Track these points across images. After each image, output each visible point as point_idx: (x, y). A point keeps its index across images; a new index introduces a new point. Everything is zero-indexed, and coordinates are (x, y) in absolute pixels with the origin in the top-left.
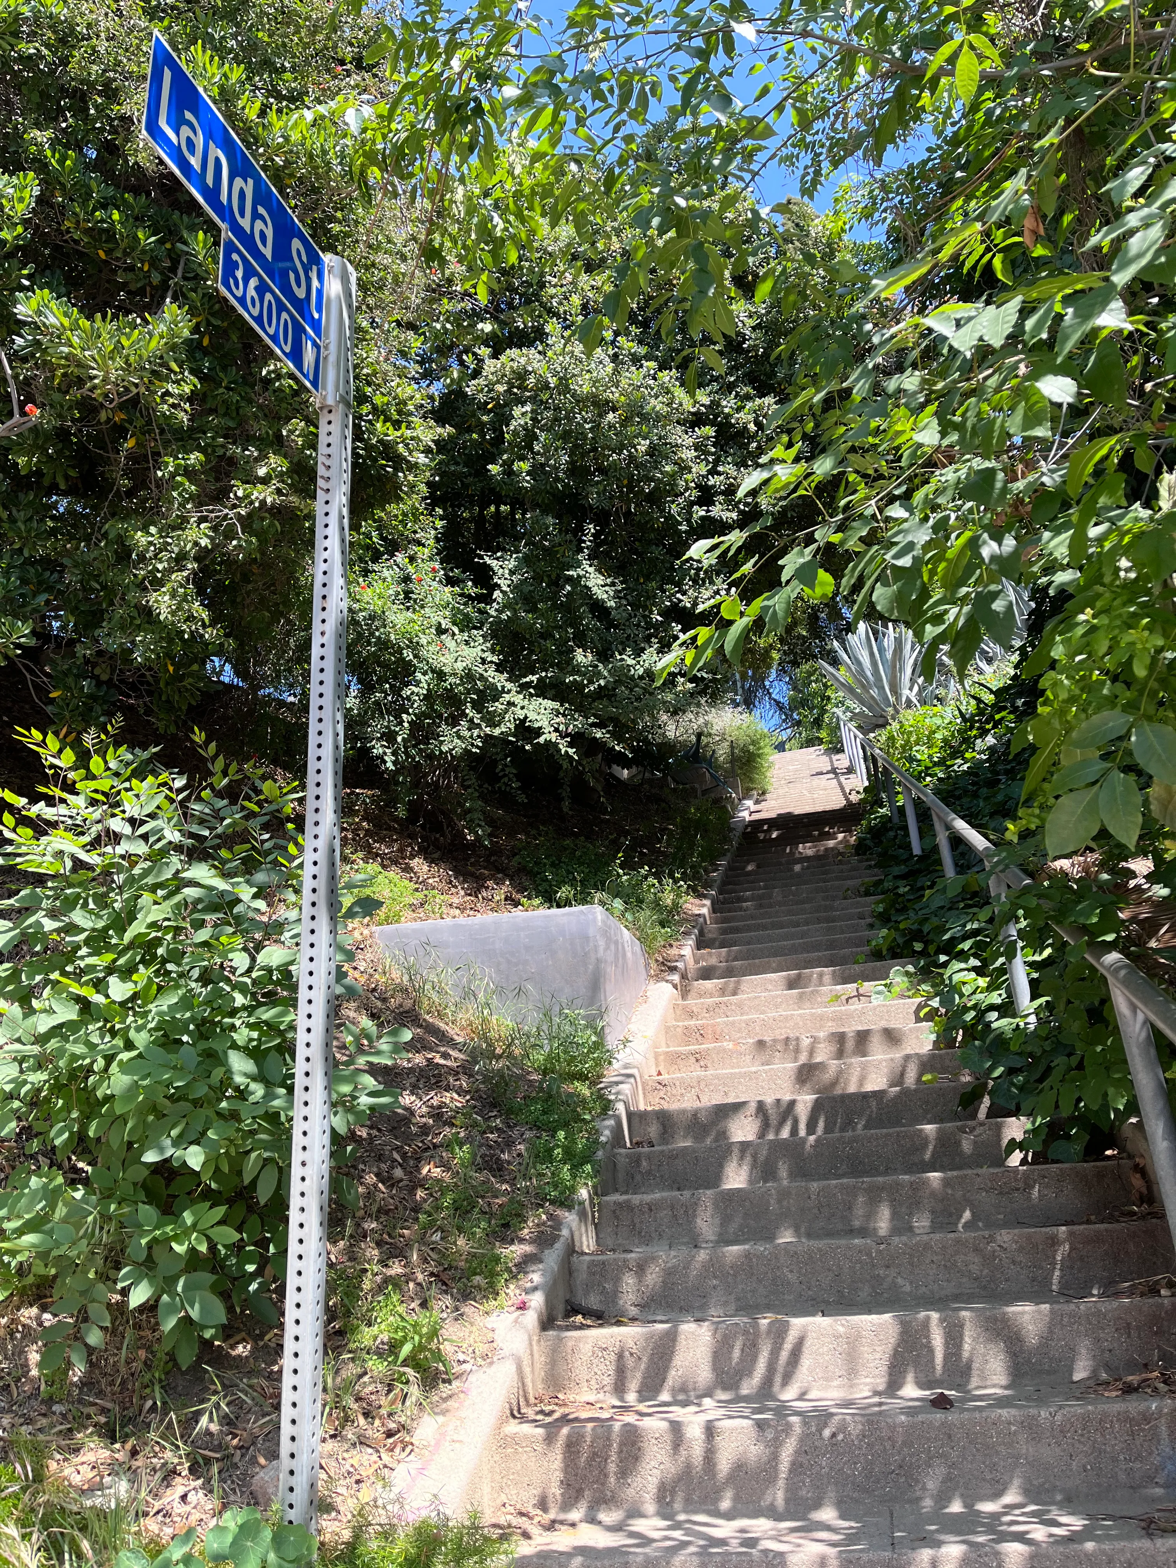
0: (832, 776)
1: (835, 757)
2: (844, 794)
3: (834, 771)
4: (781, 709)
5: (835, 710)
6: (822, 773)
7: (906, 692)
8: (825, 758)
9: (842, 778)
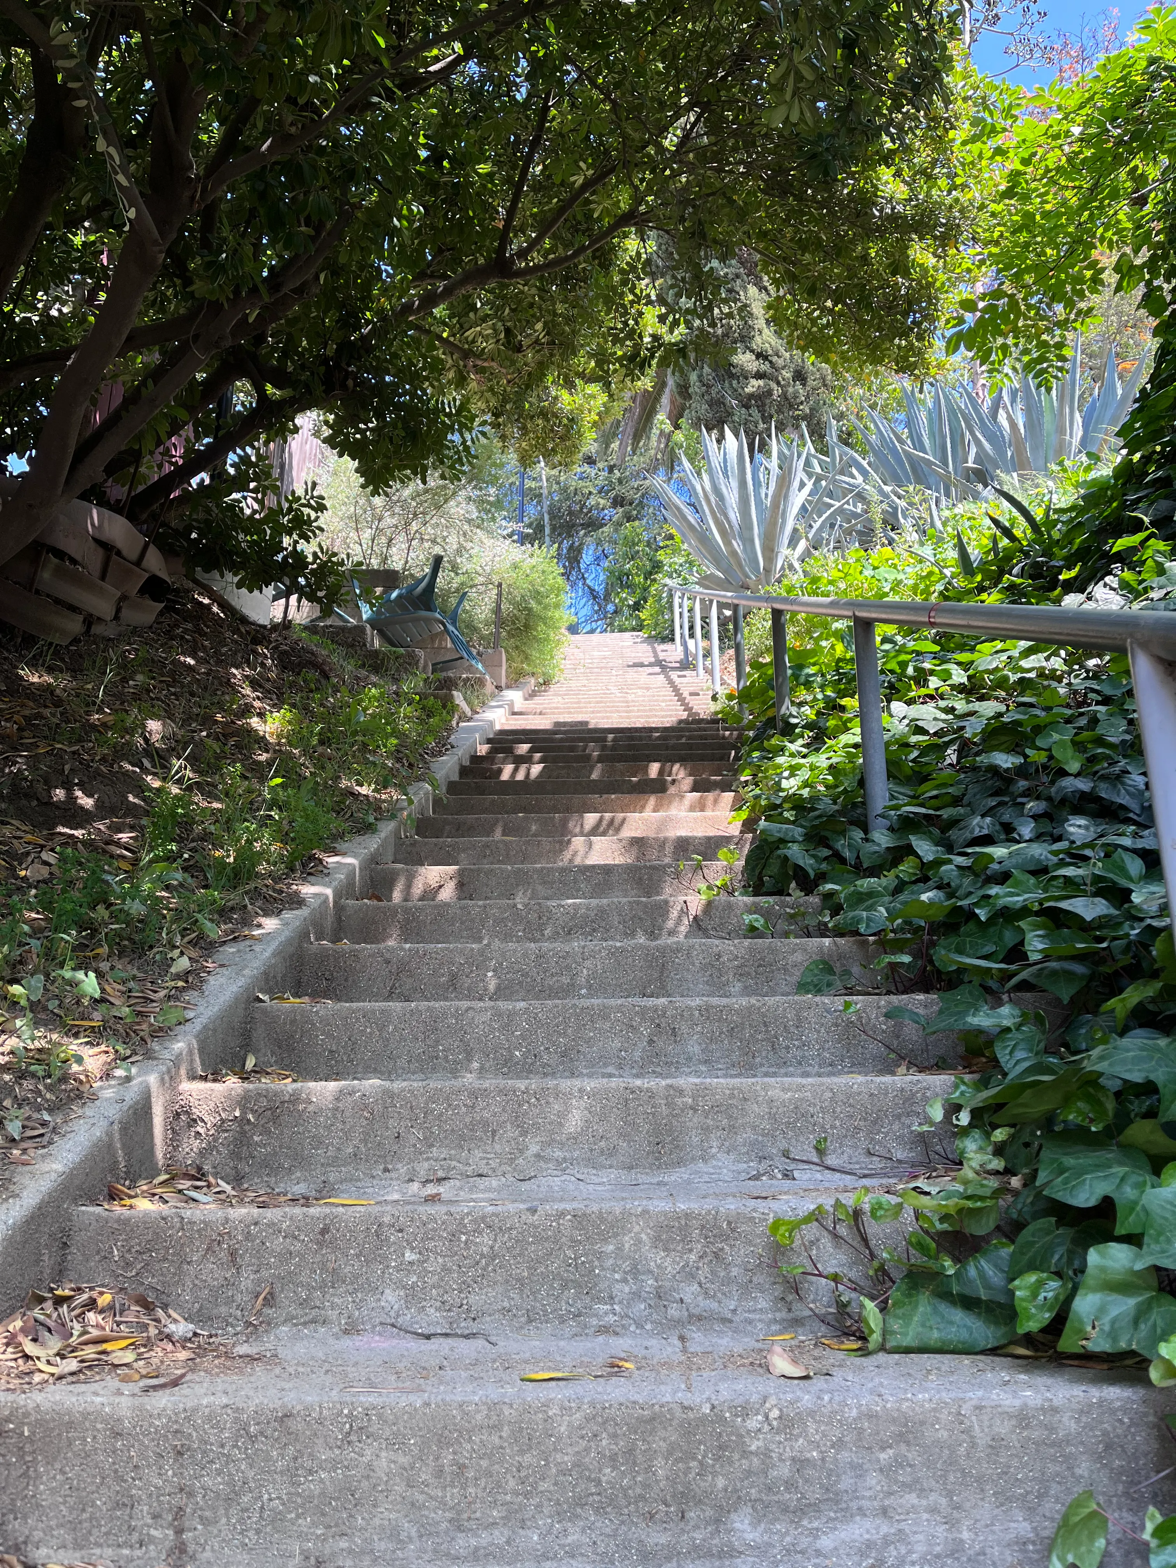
0: (657, 669)
1: (660, 647)
2: (682, 700)
3: (659, 663)
4: (595, 598)
5: (668, 581)
6: (642, 665)
7: (784, 551)
8: (646, 647)
9: (674, 675)
